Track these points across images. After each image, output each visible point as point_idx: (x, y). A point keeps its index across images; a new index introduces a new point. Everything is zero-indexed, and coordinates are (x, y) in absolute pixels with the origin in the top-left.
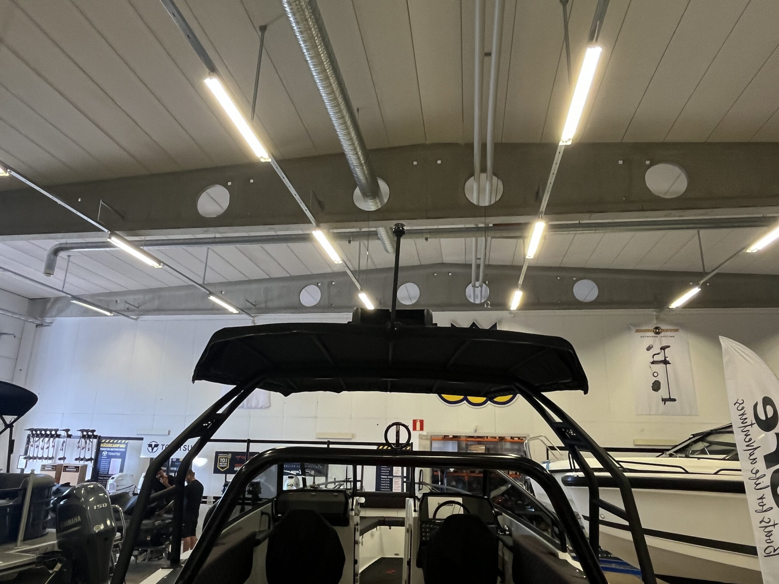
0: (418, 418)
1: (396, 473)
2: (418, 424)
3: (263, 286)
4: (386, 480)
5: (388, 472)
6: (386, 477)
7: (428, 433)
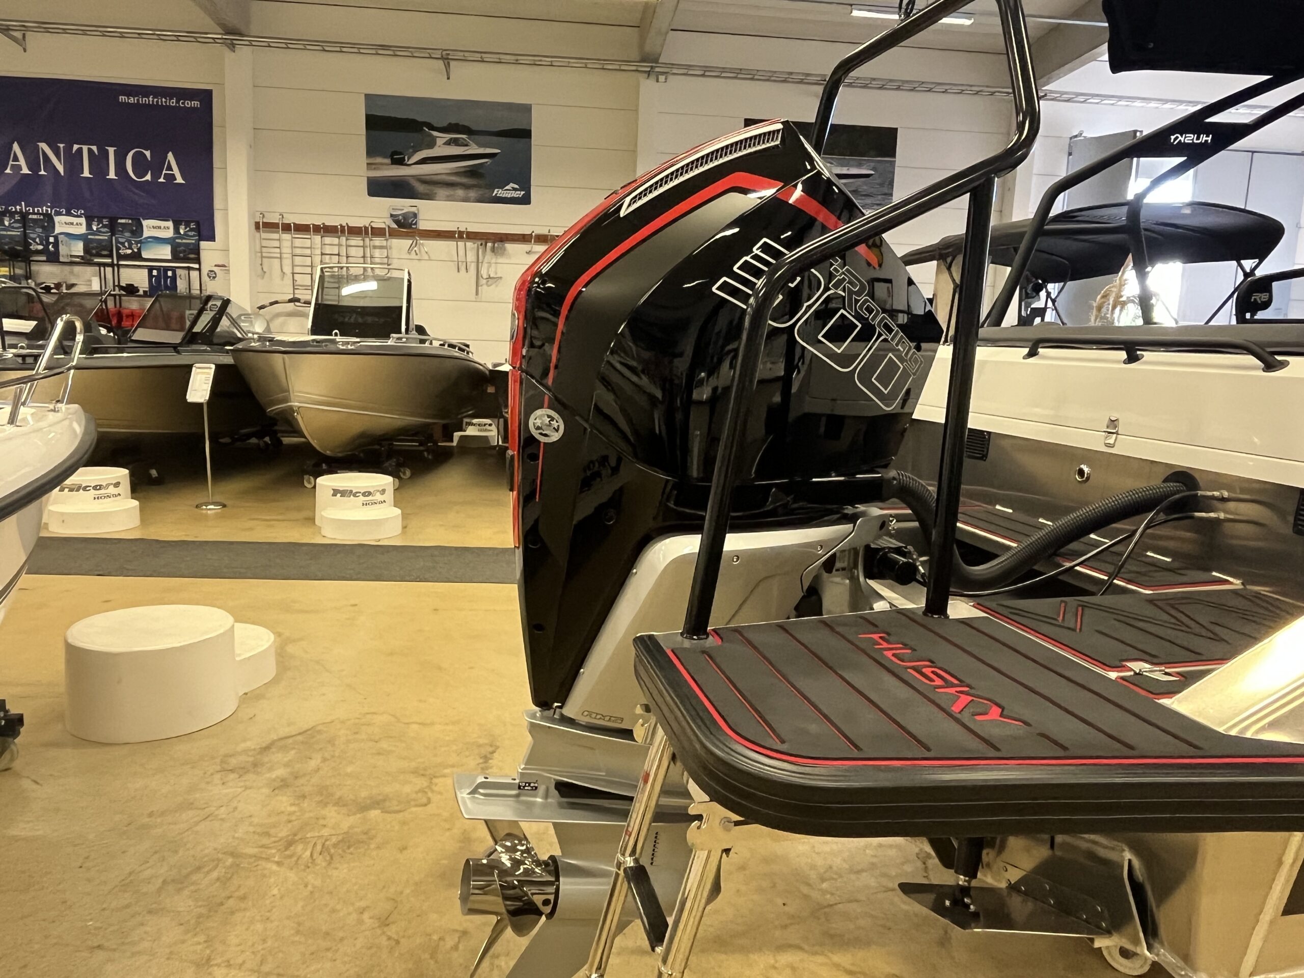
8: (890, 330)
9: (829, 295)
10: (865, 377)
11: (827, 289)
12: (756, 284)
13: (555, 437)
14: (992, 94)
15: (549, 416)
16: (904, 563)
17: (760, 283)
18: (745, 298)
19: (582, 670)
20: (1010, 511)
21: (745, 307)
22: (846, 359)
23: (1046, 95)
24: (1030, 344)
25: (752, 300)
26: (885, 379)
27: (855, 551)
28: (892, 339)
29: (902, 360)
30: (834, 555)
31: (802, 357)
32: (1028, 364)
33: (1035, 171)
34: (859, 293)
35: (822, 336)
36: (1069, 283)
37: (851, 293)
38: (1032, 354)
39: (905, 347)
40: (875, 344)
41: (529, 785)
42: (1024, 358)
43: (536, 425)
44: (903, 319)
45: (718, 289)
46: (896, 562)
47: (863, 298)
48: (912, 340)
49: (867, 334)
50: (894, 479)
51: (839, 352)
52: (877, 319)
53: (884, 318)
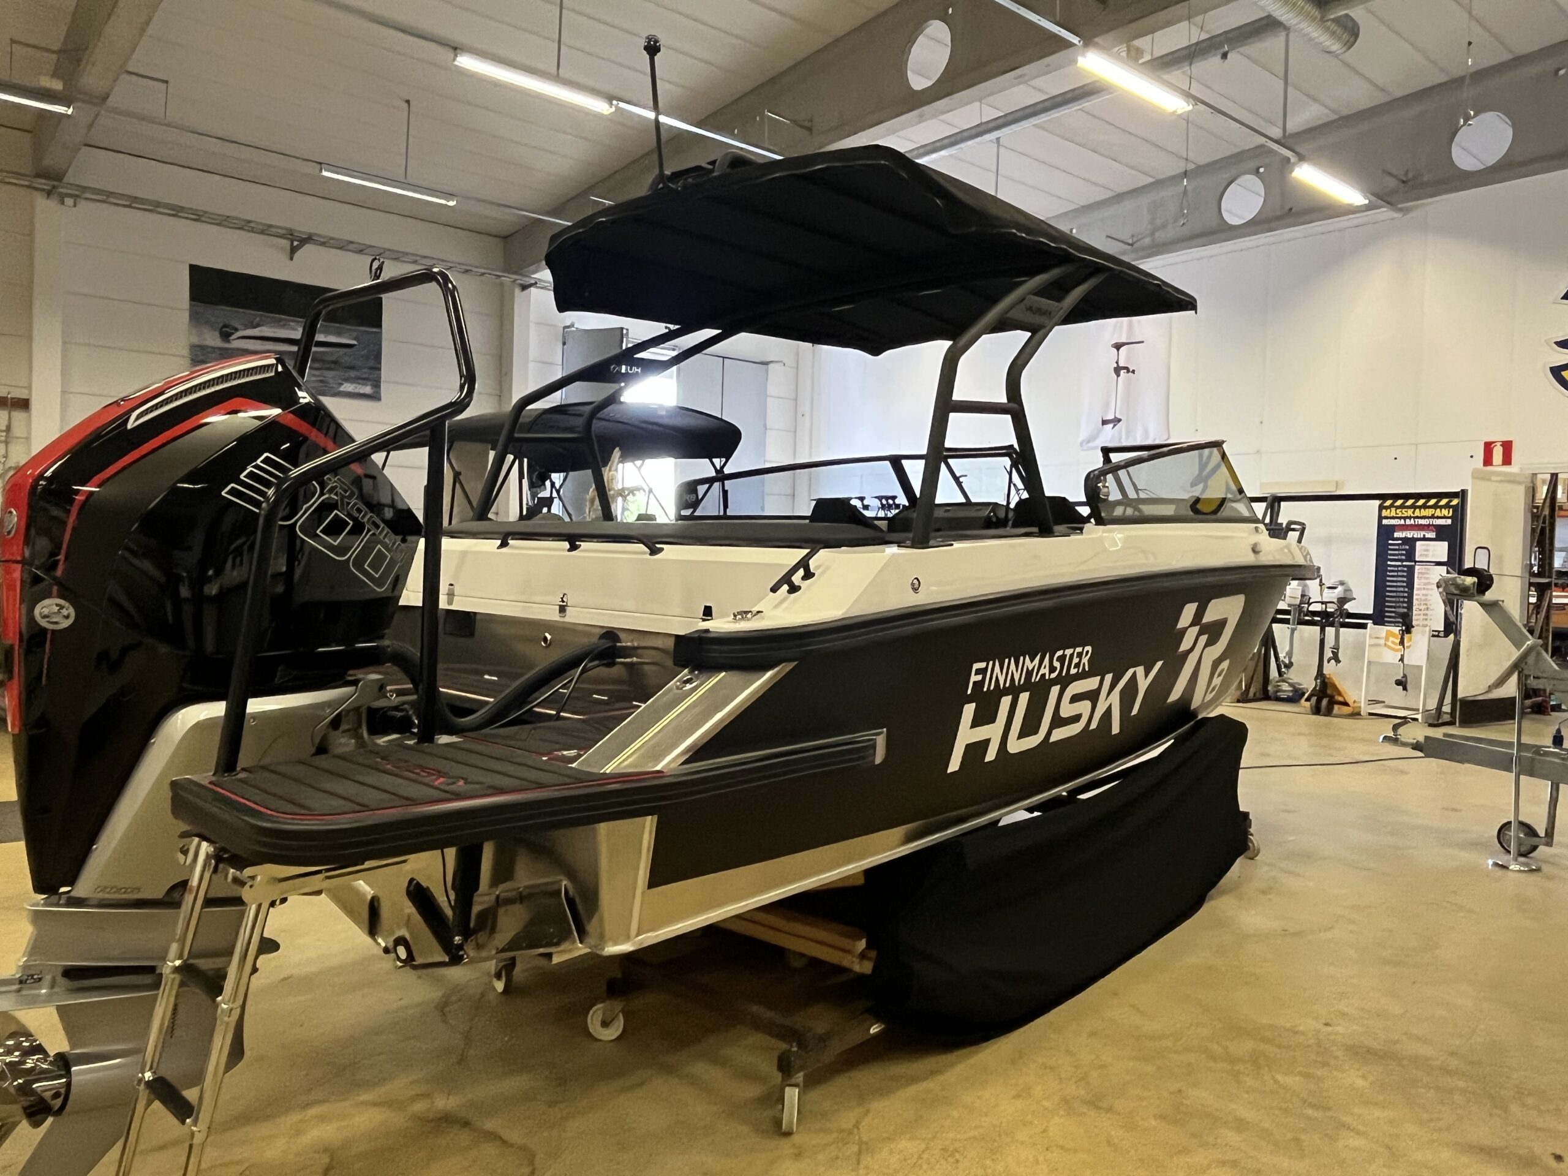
0: (1498, 436)
1: (1421, 555)
2: (1498, 454)
3: (1145, 201)
4: (1400, 569)
5: (1404, 552)
6: (1399, 563)
7: (1521, 469)
8: (377, 527)
9: (323, 501)
10: (359, 562)
11: (322, 494)
12: (267, 493)
13: (66, 624)
14: (483, 274)
15: (57, 605)
16: (401, 717)
17: (271, 492)
18: (257, 504)
19: (94, 847)
20: (496, 678)
21: (257, 511)
22: (341, 550)
23: (536, 283)
24: (501, 537)
25: (264, 505)
26: (375, 566)
27: (357, 710)
28: (380, 533)
29: (388, 550)
30: (339, 714)
31: (302, 549)
32: (501, 553)
33: (531, 358)
34: (350, 497)
35: (320, 532)
36: (571, 474)
37: (343, 497)
38: (504, 544)
39: (392, 539)
40: (365, 537)
41: (32, 978)
42: (498, 548)
43: (43, 615)
44: (389, 514)
45: (226, 493)
46: (393, 717)
47: (353, 501)
48: (396, 533)
49: (358, 529)
50: (388, 646)
51: (336, 544)
52: (367, 517)
53: (371, 517)
